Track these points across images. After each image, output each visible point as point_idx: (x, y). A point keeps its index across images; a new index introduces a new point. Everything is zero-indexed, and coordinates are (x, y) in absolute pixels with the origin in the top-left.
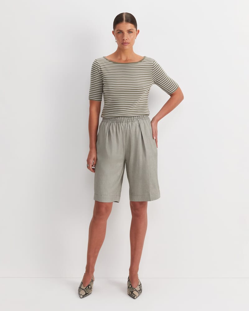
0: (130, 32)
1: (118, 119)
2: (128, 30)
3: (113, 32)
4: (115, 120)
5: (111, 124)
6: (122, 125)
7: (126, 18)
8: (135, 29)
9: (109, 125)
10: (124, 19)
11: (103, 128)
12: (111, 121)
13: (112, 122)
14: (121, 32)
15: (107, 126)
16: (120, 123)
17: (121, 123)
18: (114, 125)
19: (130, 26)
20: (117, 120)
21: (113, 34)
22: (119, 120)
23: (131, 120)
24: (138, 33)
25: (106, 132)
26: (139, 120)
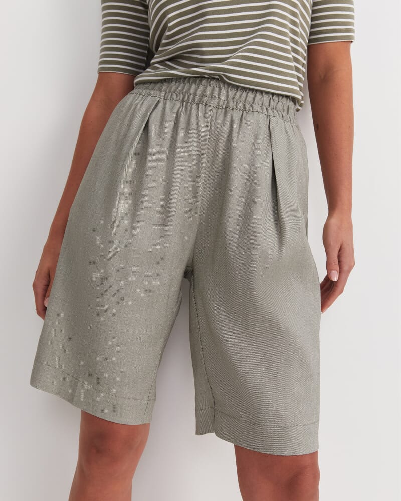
1: (192, 91)
4: (181, 92)
5: (161, 105)
6: (201, 115)
9: (150, 106)
11: (126, 116)
12: (163, 94)
13: (166, 99)
15: (144, 108)
16: (194, 107)
17: (202, 107)
18: (172, 109)
20: (188, 92)
22: (195, 94)
23: (240, 105)
25: (133, 129)
26: (270, 112)
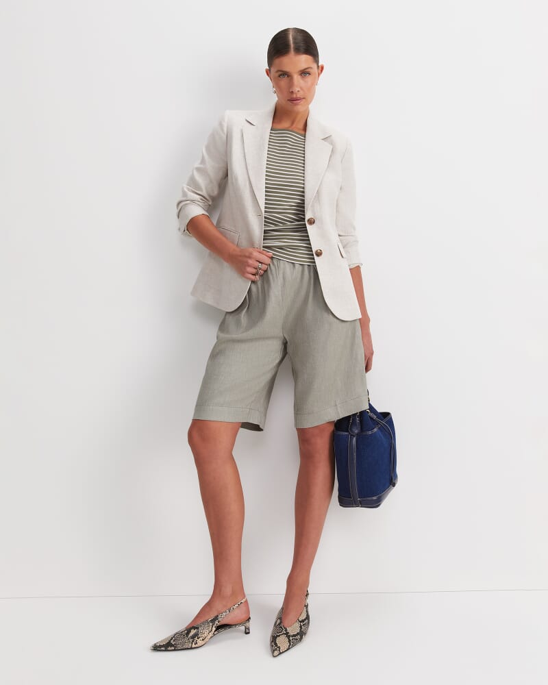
0: (304, 73)
2: (301, 71)
3: (268, 72)
7: (294, 43)
8: (315, 66)
10: (292, 45)
14: (284, 74)
19: (304, 60)
21: (268, 75)
24: (322, 71)
